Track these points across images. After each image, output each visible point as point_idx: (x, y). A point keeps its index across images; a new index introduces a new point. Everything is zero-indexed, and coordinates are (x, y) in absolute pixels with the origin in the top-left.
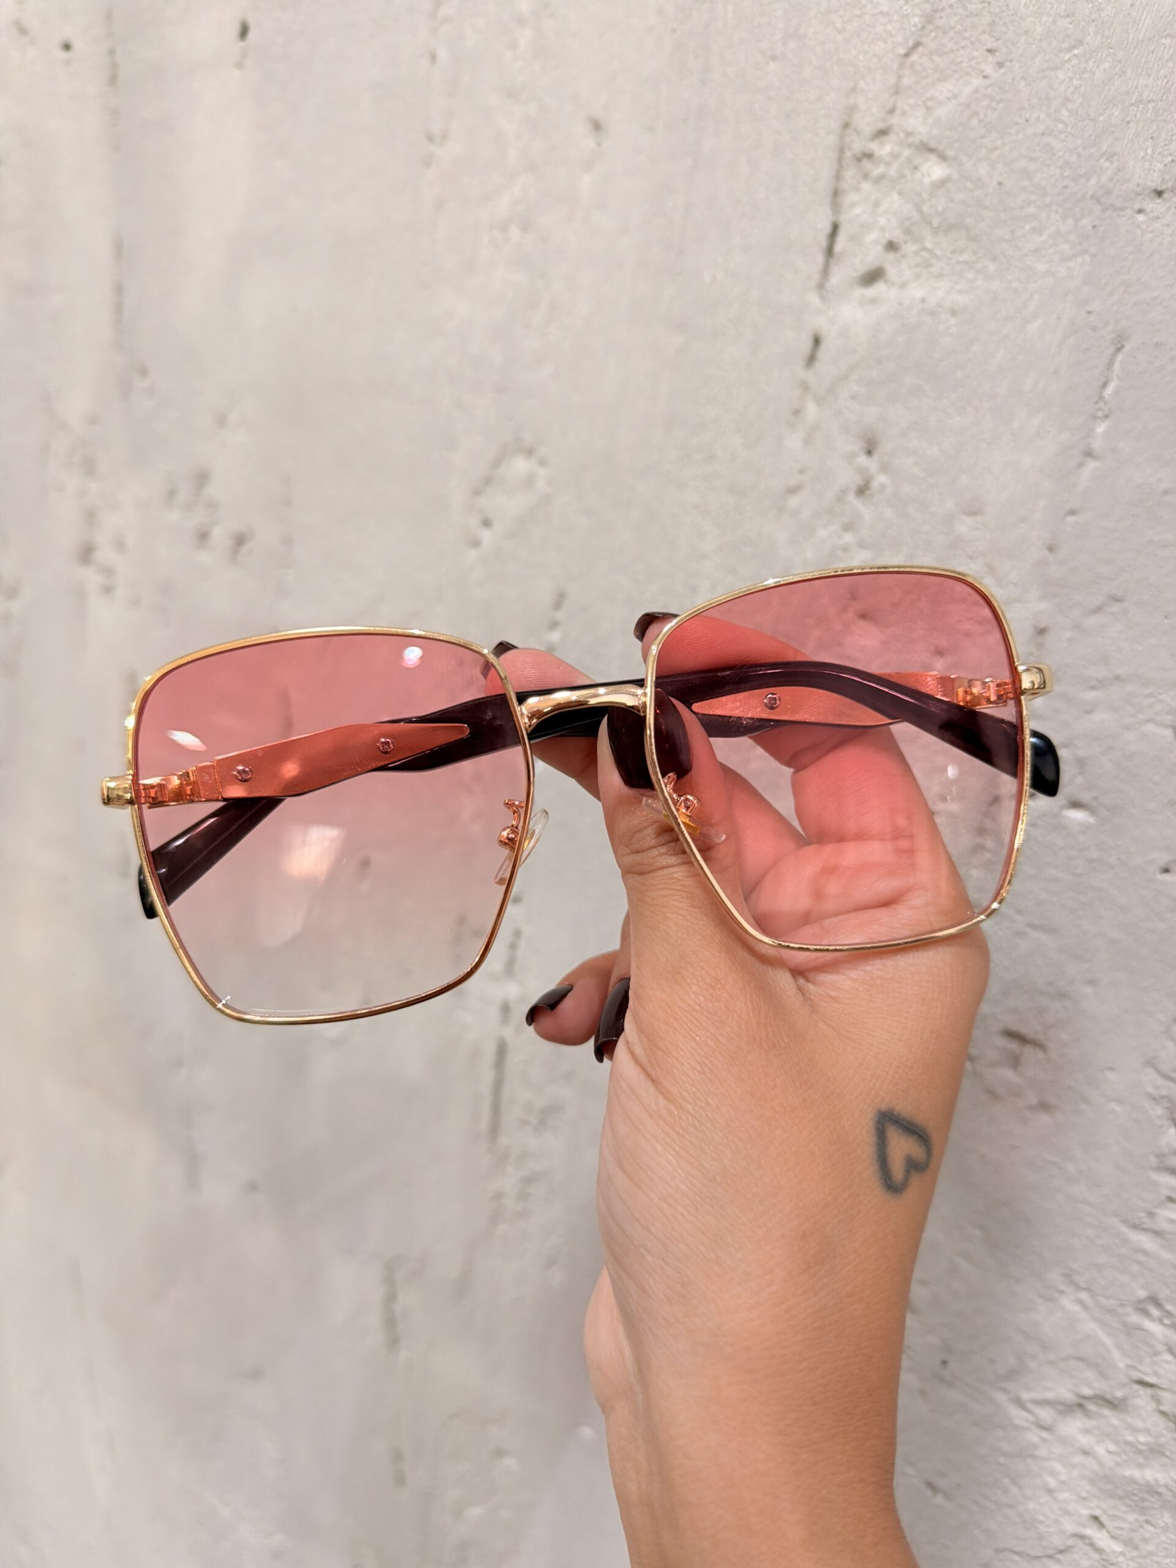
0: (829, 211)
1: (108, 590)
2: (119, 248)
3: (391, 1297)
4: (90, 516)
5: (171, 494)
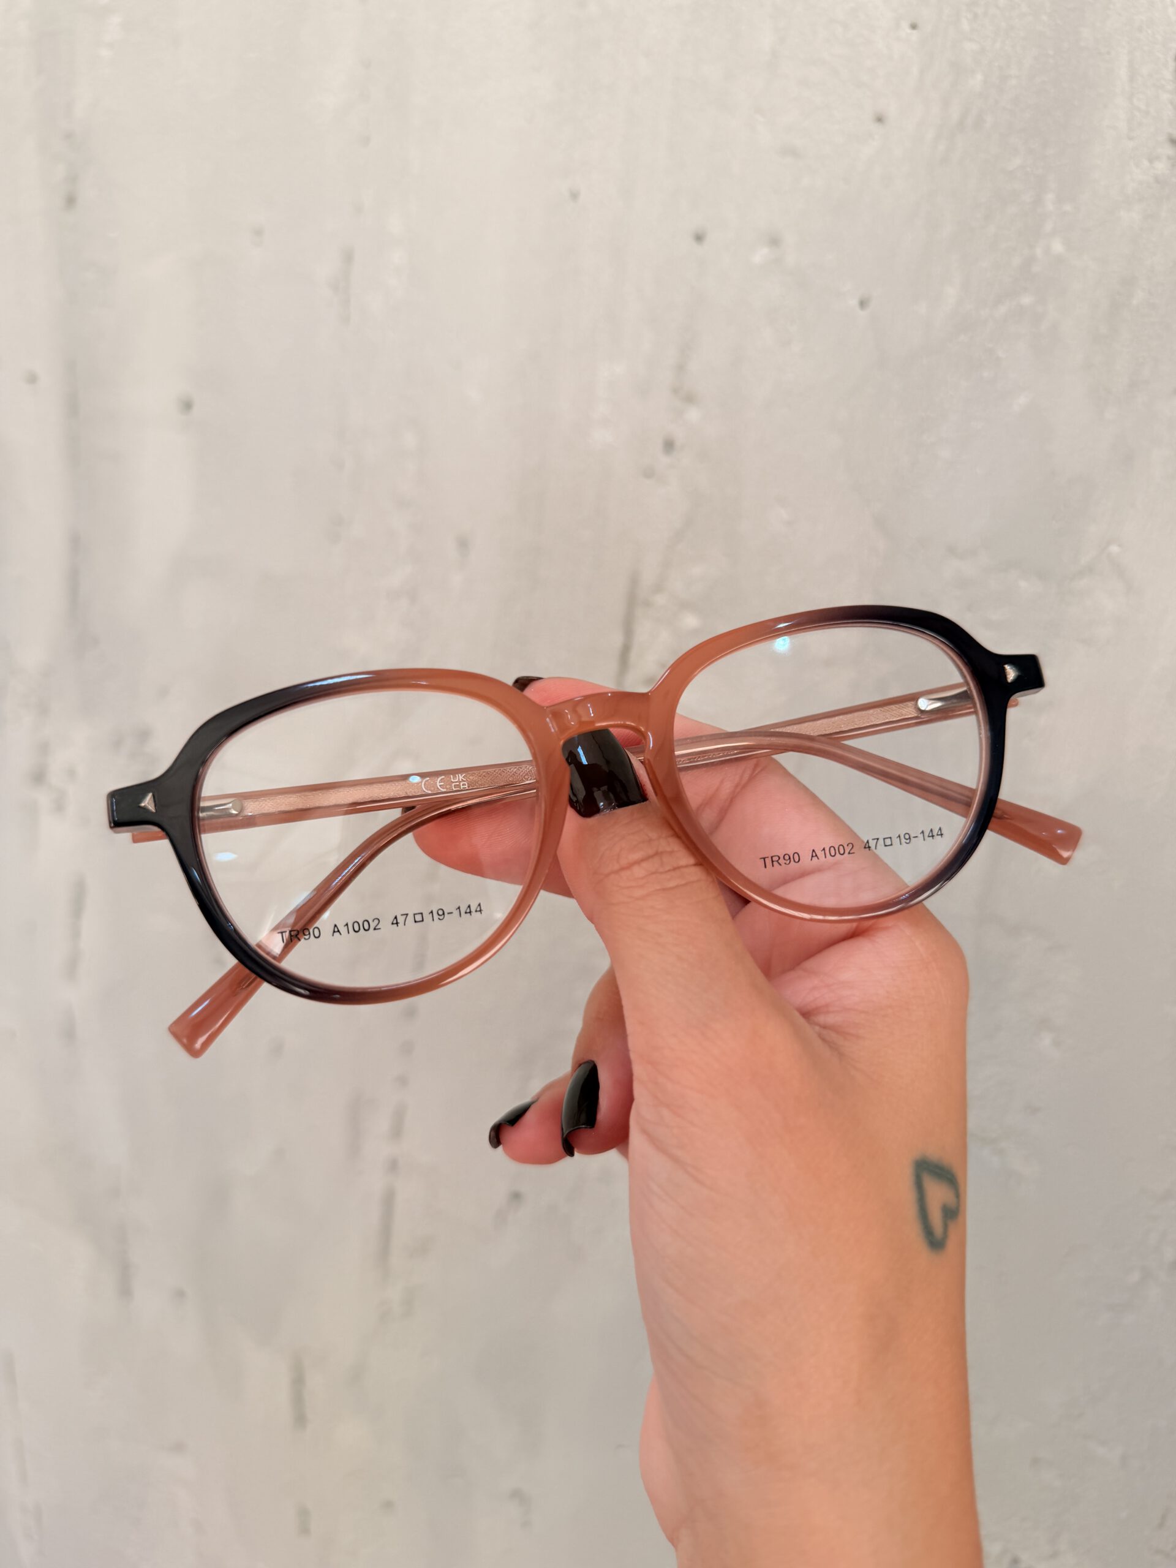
0: (623, 636)
1: (59, 806)
2: (76, 543)
3: (298, 1381)
4: (44, 748)
5: (117, 744)
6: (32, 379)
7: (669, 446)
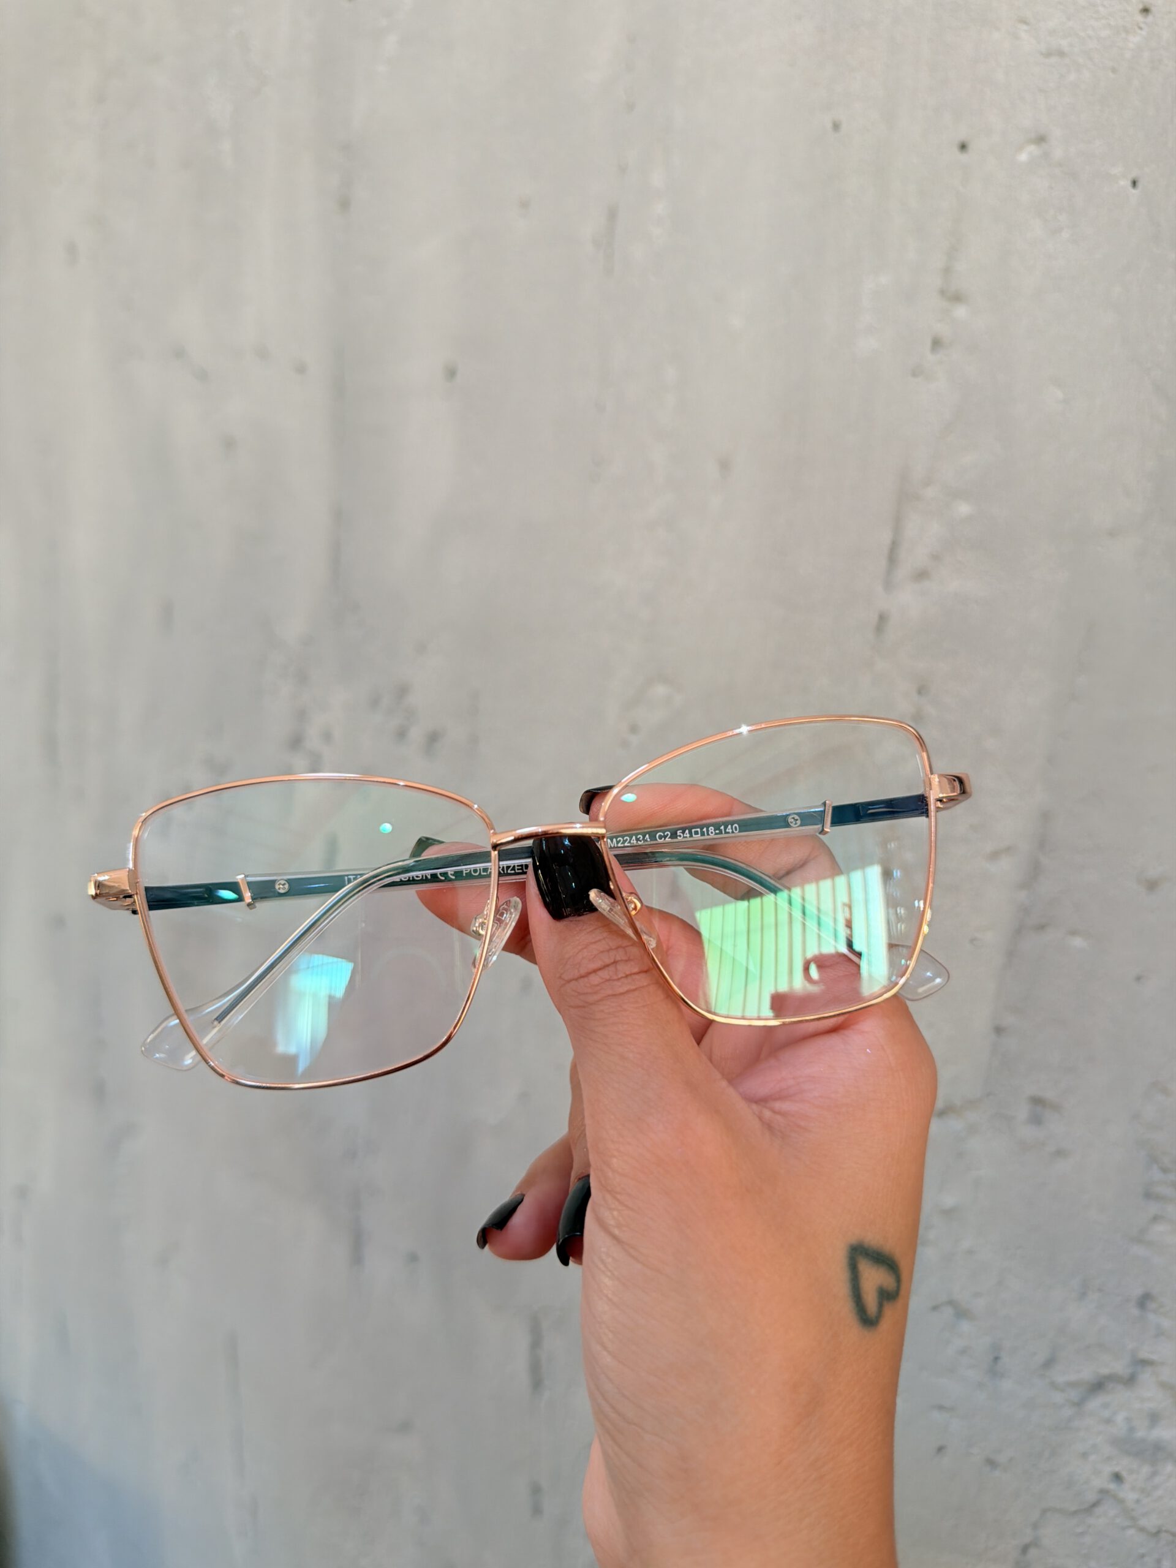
0: (891, 531)
2: (339, 516)
3: (536, 1343)
4: (301, 714)
5: (375, 702)
6: (301, 369)
7: (937, 344)
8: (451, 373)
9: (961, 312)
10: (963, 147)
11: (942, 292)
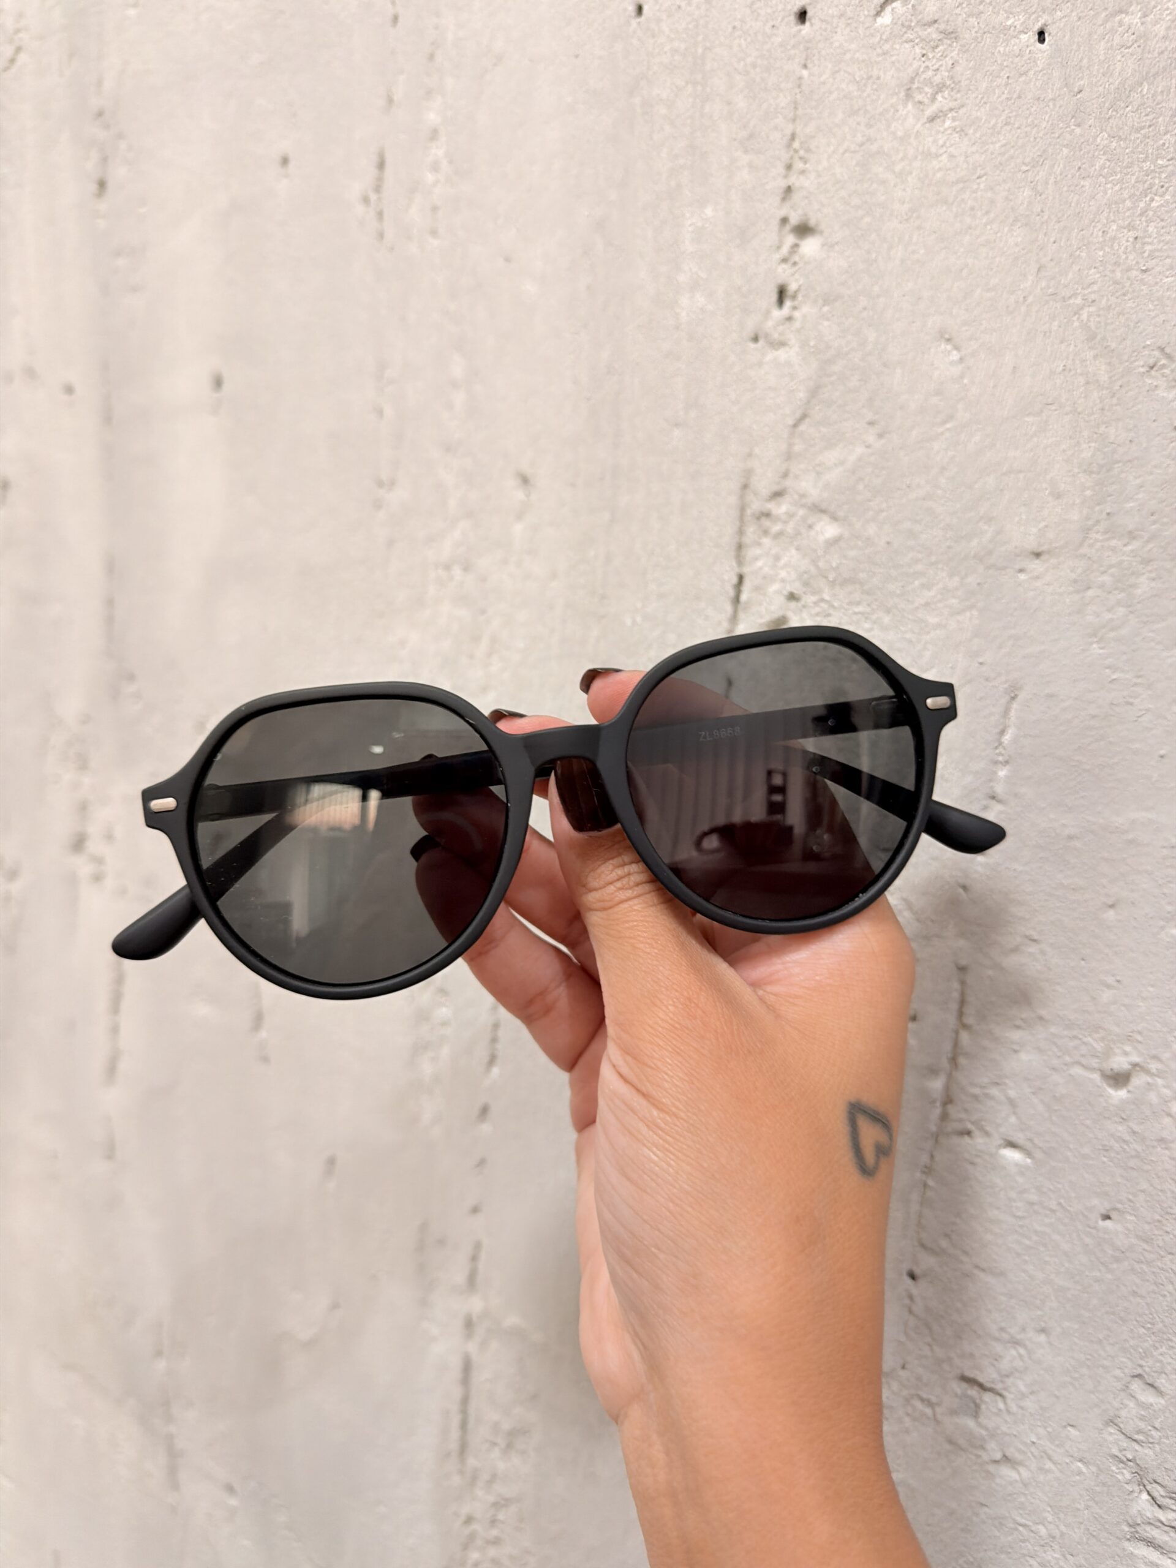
0: (734, 564)
1: (98, 878)
2: (111, 567)
4: (83, 808)
6: (69, 390)
7: (782, 294)
8: (218, 383)
9: (810, 246)
10: (802, 16)
11: (784, 221)
